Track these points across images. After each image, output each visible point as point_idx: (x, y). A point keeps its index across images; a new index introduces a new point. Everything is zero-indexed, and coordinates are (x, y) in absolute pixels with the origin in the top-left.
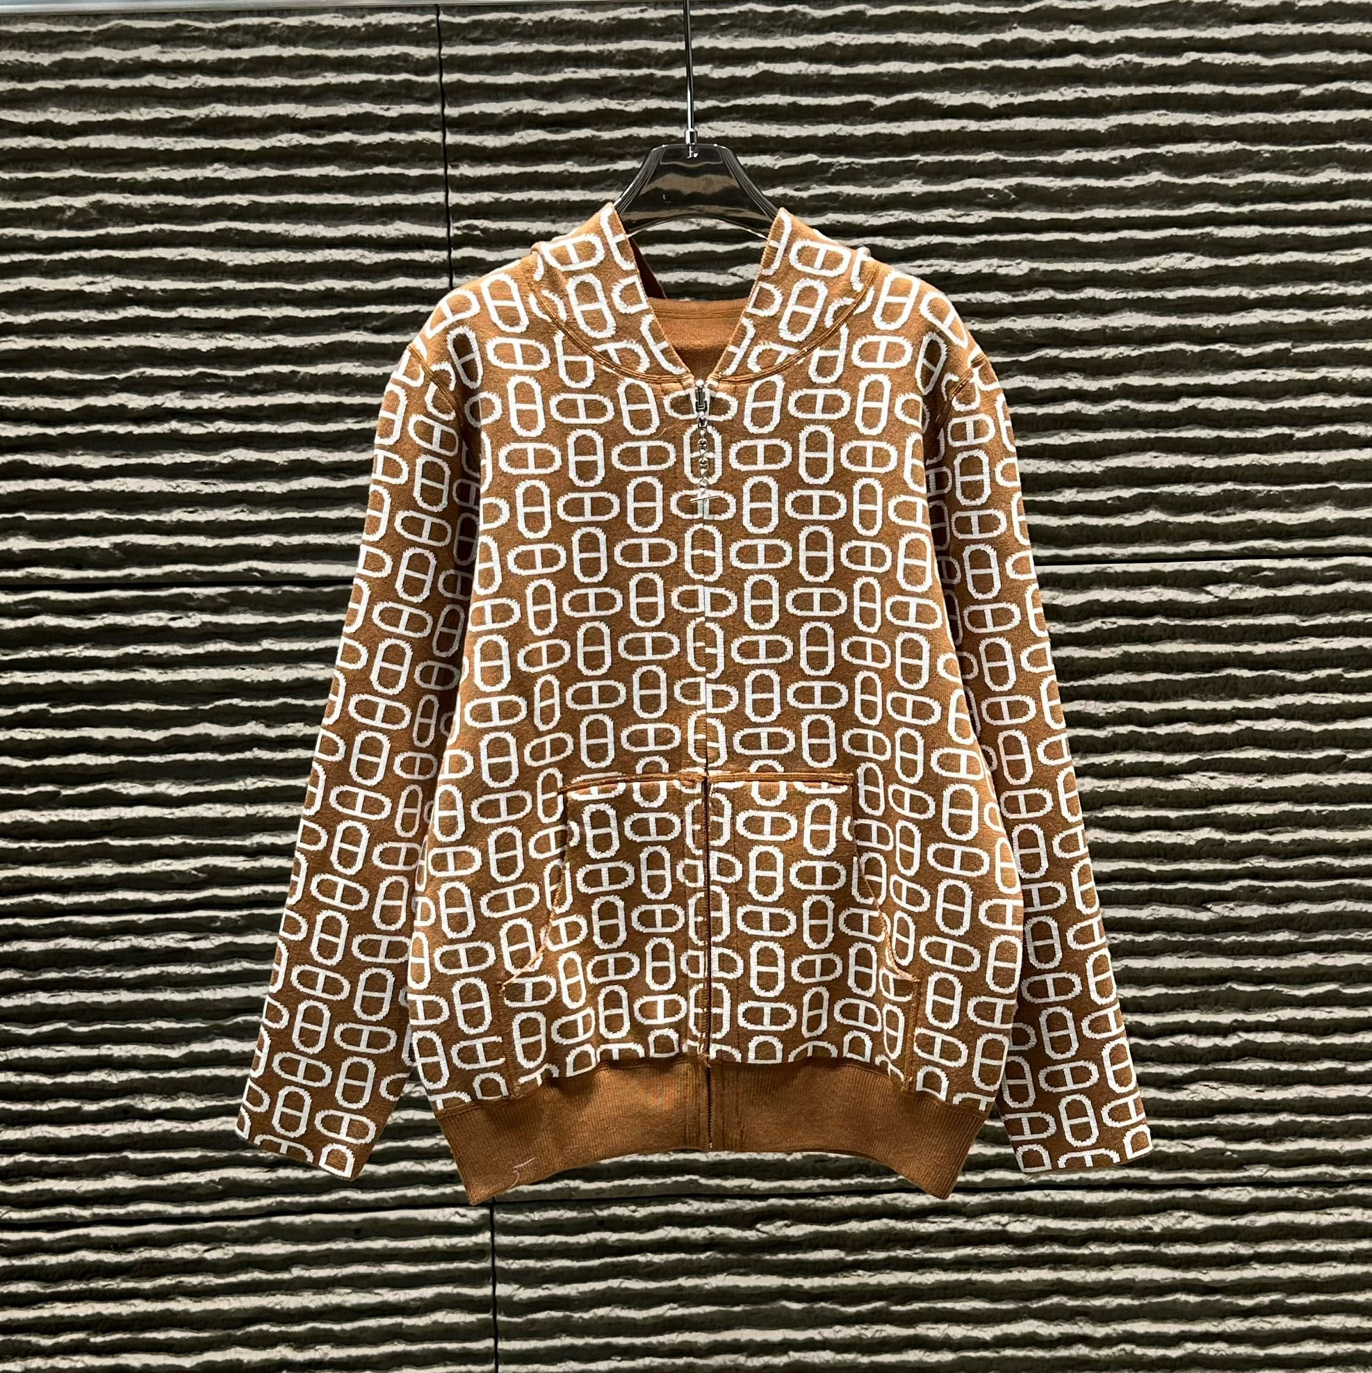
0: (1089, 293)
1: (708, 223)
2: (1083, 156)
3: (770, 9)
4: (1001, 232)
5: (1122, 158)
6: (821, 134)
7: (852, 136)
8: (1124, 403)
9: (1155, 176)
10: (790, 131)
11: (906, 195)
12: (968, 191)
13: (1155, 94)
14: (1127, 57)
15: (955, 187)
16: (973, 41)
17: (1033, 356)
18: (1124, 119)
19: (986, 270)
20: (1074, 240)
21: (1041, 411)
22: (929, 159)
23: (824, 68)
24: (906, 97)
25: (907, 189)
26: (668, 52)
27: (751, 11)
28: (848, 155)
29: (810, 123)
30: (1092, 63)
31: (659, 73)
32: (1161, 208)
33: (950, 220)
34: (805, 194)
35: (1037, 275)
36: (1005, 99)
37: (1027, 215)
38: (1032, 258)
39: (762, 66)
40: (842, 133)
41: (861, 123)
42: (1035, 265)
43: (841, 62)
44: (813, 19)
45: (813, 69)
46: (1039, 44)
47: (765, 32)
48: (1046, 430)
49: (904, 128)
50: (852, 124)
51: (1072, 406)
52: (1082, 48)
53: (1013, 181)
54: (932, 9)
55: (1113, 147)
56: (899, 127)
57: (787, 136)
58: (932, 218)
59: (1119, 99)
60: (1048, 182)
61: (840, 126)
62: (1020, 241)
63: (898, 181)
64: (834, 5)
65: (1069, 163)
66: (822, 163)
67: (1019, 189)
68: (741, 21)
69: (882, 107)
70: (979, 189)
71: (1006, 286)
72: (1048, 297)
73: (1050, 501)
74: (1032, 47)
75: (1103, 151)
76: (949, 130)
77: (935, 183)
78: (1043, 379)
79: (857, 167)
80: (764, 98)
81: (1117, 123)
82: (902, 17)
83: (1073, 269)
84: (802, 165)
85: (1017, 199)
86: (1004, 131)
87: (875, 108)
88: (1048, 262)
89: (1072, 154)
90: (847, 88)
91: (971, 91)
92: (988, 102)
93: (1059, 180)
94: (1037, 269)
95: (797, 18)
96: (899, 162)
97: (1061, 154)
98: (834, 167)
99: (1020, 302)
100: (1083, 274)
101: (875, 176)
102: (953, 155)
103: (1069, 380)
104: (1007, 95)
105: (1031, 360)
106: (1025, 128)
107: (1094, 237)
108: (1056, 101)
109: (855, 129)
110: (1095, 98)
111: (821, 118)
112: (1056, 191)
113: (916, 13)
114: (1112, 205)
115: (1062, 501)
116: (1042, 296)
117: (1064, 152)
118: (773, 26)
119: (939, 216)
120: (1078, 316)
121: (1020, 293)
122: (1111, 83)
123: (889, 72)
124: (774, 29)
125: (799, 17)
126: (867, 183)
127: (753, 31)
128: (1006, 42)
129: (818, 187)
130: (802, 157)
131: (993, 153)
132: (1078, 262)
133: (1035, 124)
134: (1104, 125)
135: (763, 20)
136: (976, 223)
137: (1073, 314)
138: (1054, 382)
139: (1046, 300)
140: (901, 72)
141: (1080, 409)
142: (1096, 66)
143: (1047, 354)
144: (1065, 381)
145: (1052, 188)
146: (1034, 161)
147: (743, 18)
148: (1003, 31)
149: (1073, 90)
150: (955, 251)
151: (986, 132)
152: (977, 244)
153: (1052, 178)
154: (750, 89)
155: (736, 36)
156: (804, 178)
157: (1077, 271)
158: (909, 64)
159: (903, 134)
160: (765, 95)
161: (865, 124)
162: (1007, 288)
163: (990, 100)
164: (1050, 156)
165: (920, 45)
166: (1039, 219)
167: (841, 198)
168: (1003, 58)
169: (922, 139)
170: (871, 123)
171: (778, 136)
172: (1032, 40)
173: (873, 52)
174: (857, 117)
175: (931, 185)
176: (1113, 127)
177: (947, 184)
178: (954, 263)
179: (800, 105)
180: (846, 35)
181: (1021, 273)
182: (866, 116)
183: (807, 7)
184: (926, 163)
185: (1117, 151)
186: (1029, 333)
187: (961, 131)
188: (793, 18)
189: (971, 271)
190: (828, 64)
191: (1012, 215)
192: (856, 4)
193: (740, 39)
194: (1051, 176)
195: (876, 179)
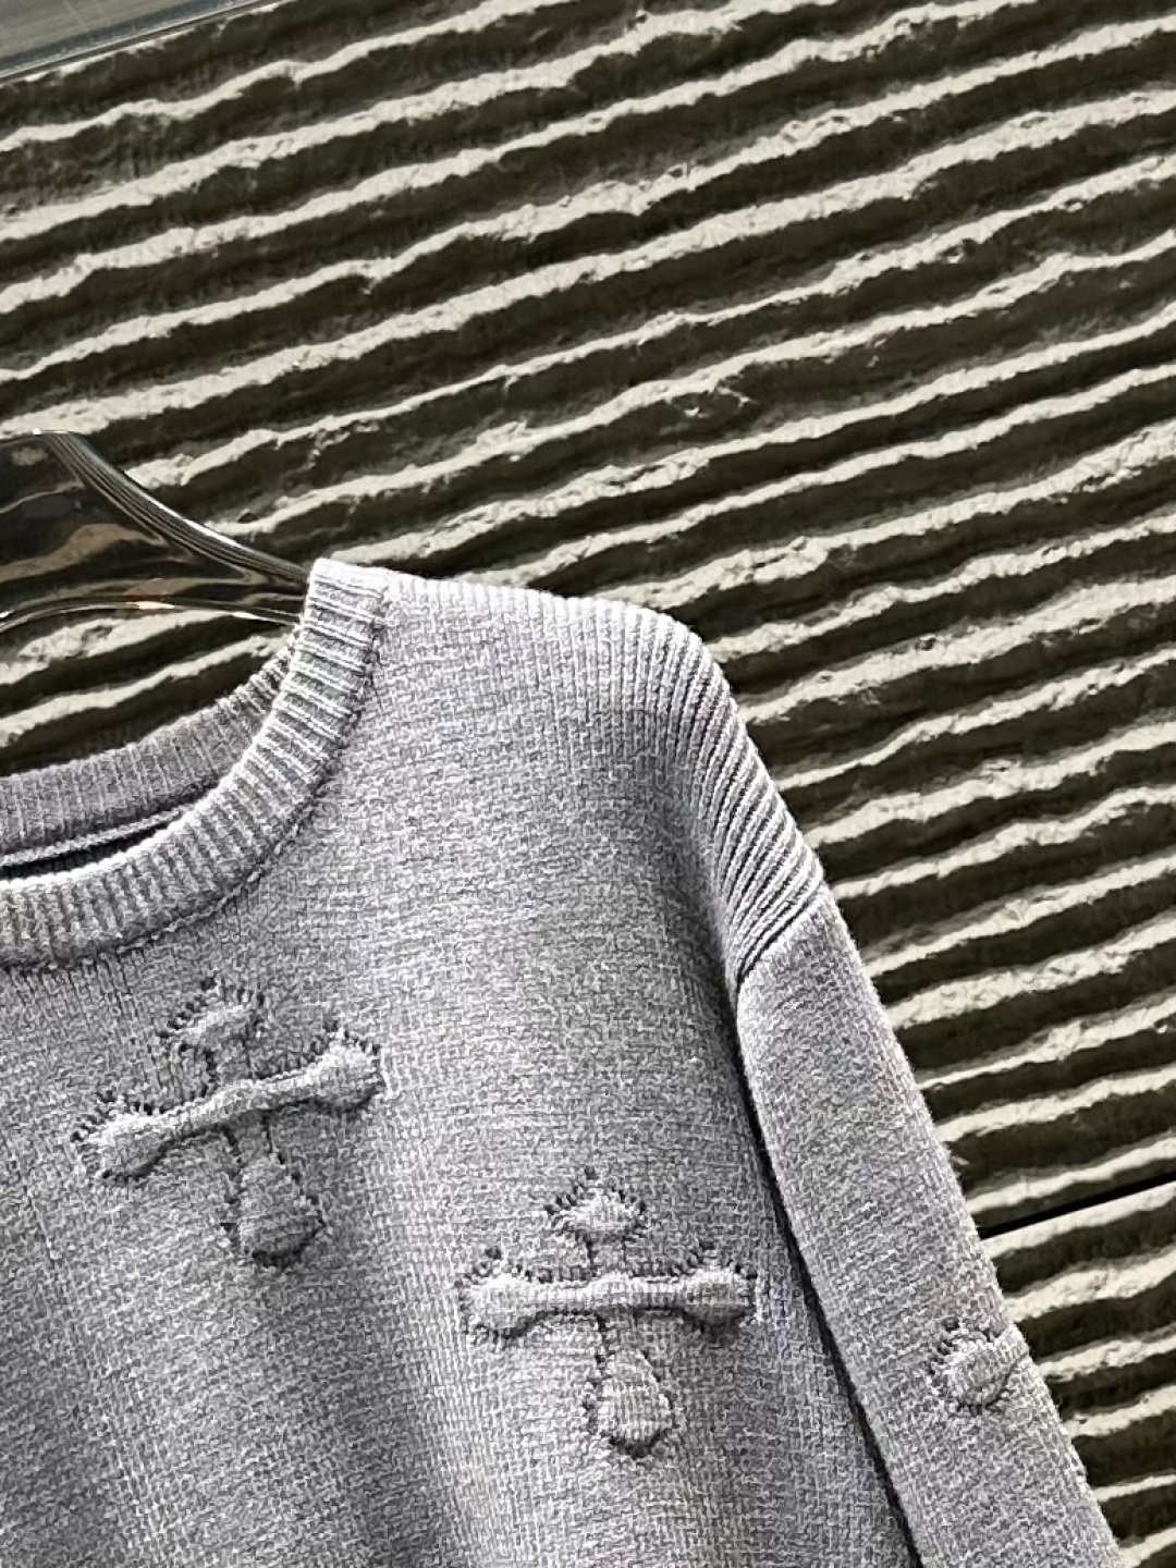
0: (978, 570)
1: (62, 643)
2: (879, 263)
3: (71, 129)
4: (740, 488)
5: (969, 245)
6: (265, 380)
7: (336, 363)
8: (1132, 796)
9: (1056, 266)
10: (192, 392)
11: (497, 462)
12: (638, 414)
13: (1001, 80)
14: (915, 14)
15: (605, 414)
16: (552, 74)
17: (891, 748)
18: (947, 155)
19: (728, 583)
20: (911, 459)
21: (945, 866)
22: (528, 368)
23: (229, 229)
24: (436, 242)
25: (498, 450)
27: (28, 145)
28: (340, 409)
29: (236, 360)
30: (838, 50)
32: (1090, 335)
33: (614, 492)
34: (266, 525)
35: (849, 563)
36: (664, 186)
37: (788, 433)
38: (827, 526)
39: (88, 263)
40: (312, 364)
41: (350, 329)
42: (838, 541)
43: (264, 203)
44: (176, 125)
45: (204, 237)
46: (705, 40)
47: (74, 183)
48: (967, 906)
49: (452, 314)
50: (331, 337)
51: (1014, 836)
52: (806, 22)
53: (734, 365)
54: (440, 27)
55: (942, 227)
56: (439, 314)
57: (190, 404)
58: (573, 497)
59: (923, 115)
60: (814, 346)
61: (304, 348)
62: (788, 496)
63: (471, 437)
64: (214, 81)
65: (851, 289)
66: (288, 444)
67: (752, 379)
68: (14, 173)
69: (387, 281)
70: (662, 403)
71: (784, 605)
72: (888, 605)
73: (1026, 1064)
74: (693, 51)
75: (921, 240)
76: (555, 292)
77: (558, 420)
78: (930, 792)
79: (368, 430)
80: (113, 332)
81: (934, 169)
82: (378, 65)
83: (928, 526)
84: (241, 459)
85: (754, 402)
86: (682, 259)
87: (371, 286)
88: (867, 525)
89: (851, 268)
90: (298, 260)
91: (582, 190)
92: (628, 203)
93: (838, 333)
94: (846, 548)
95: (137, 132)
96: (460, 395)
97: (825, 275)
98: (317, 444)
99: (829, 633)
100: (953, 530)
101: (415, 439)
102: (581, 343)
103: (990, 779)
104: (665, 177)
105: (891, 758)
106: (727, 239)
107: (955, 442)
108: (782, 158)
109: (341, 346)
110: (868, 128)
111: (255, 341)
112: (839, 360)
113: (405, 47)
114: (977, 359)
115: (1052, 1058)
116: (874, 606)
117: (833, 267)
118: (88, 165)
119: (586, 488)
120: (970, 628)
121: (821, 612)
122: (897, 83)
123: (382, 197)
124: (94, 172)
125: (143, 128)
126: (403, 461)
127: (46, 190)
128: (629, 56)
129: (291, 500)
130: (237, 441)
131: (671, 314)
132: (934, 506)
133: (747, 222)
134: (907, 181)
135: (63, 157)
136: (678, 483)
137: (957, 628)
138: (958, 793)
139: (885, 612)
140: (410, 189)
141: (1033, 837)
142: (850, 53)
143: (923, 733)
144: (981, 783)
145: (826, 357)
146: (770, 307)
147: (13, 166)
148: (616, 35)
149: (812, 122)
150: (646, 559)
151: (642, 272)
152: (691, 531)
153: (821, 335)
154: (75, 320)
155: (12, 212)
156: (255, 489)
157: (938, 527)
158: (424, 167)
159: (453, 328)
160: (113, 327)
161: (360, 328)
162: (789, 610)
163: (631, 197)
164: (804, 285)
165: (435, 116)
166: (817, 435)
167: (352, 510)
168: (632, 94)
169: (499, 327)
170: (374, 324)
171: (168, 411)
172: (688, 36)
173: (332, 162)
174: (336, 320)
175: (549, 425)
176: (929, 180)
177: (585, 414)
178: (651, 586)
179: (200, 327)
180: (262, 141)
181: (811, 567)
182: (359, 310)
183: (154, 101)
184: (524, 378)
185: (953, 232)
186: (868, 698)
187: (584, 285)
188: (130, 137)
189: (697, 595)
190: (235, 217)
191: (754, 442)
192: (264, 64)
193: (22, 215)
194: (819, 330)
195: (420, 445)
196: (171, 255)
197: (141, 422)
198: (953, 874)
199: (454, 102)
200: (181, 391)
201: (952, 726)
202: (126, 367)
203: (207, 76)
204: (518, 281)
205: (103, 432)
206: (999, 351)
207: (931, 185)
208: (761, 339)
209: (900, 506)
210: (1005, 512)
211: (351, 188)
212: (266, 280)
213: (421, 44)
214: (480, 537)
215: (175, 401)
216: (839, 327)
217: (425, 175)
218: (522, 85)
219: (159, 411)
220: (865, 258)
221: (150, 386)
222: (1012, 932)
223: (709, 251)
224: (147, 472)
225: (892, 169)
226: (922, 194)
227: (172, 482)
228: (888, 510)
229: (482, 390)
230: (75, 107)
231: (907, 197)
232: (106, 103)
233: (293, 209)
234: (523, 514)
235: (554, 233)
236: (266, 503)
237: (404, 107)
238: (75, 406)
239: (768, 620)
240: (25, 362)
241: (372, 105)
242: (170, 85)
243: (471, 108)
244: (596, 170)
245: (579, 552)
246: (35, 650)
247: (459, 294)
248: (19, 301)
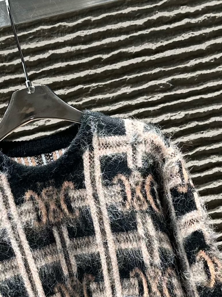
0: (213, 119)
1: (41, 122)
2: (198, 61)
3: (49, 27)
4: (169, 102)
5: (215, 59)
6: (82, 76)
7: (96, 73)
10: (69, 77)
11: (124, 94)
12: (151, 87)
14: (208, 15)
15: (145, 86)
16: (140, 22)
18: (212, 42)
19: (166, 119)
20: (202, 98)
21: (202, 175)
22: (131, 77)
23: (78, 47)
24: (116, 52)
25: (125, 92)
26: (9, 54)
27: (41, 29)
28: (96, 82)
29: (77, 72)
30: (193, 21)
31: (7, 64)
33: (146, 101)
34: (81, 103)
35: (188, 117)
36: (159, 44)
37: (179, 92)
38: (185, 109)
39: (51, 52)
40: (91, 73)
41: (99, 67)
42: (187, 112)
43: (84, 43)
44: (69, 27)
46: (169, 17)
47: (49, 37)
48: (206, 182)
49: (118, 66)
50: (95, 69)
51: (216, 170)
52: (188, 15)
53: (170, 79)
54: (119, 12)
55: (210, 55)
56: (116, 66)
57: (68, 80)
58: (138, 101)
59: (209, 34)
60: (185, 76)
61: (90, 70)
62: (178, 104)
63: (120, 89)
64: (77, 19)
65: (193, 66)
66: (86, 88)
67: (173, 81)
68: (38, 34)
69: (106, 59)
70: (156, 85)
71: (176, 124)
72: (195, 125)
73: (215, 213)
74: (166, 19)
75: (206, 57)
76: (137, 63)
77: (136, 87)
78: (200, 160)
79: (101, 86)
80: (55, 65)
81: (210, 44)
82: (107, 18)
83: (204, 111)
84: (77, 90)
85: (173, 86)
86: (161, 58)
87: (103, 60)
88: (192, 110)
89: (193, 62)
90: (90, 54)
91: (144, 44)
92: (152, 47)
93: (189, 74)
94: (188, 114)
95: (62, 28)
96: (118, 81)
97: (188, 63)
98: (91, 88)
99: (184, 129)
100: (208, 112)
101: (109, 89)
102: (142, 73)
103: (212, 159)
104: (159, 42)
105: (194, 154)
106: (170, 55)
107: (210, 95)
108: (181, 40)
109: (97, 70)
110: (198, 36)
111: (81, 68)
112: (189, 79)
113: (113, 15)
114: (215, 80)
115: (220, 212)
116: (193, 125)
117: (189, 61)
118: (52, 34)
119: (140, 100)
120: (210, 130)
121: (183, 126)
122: (204, 28)
123: (106, 43)
124: (53, 35)
125: (63, 28)
126: (107, 93)
127: (44, 38)
128: (154, 20)
129: (86, 99)
130: (76, 87)
131: (159, 68)
132: (205, 107)
133: (174, 52)
134: (204, 46)
135: (47, 32)
136: (158, 100)
137: (208, 130)
138: (205, 161)
139: (195, 126)
140: (112, 42)
141: (220, 170)
142: (196, 22)
143: (200, 149)
144: (210, 159)
145: (187, 78)
146: (177, 68)
147: (38, 33)
148: (152, 15)
149: (188, 34)
150: (151, 114)
151: (154, 60)
152: (159, 109)
153: (186, 74)
154: (48, 63)
155: (37, 42)
156: (79, 96)
157: (206, 111)
158: (114, 38)
159: (118, 68)
160: (55, 64)
161: (100, 67)
162: (177, 125)
163: (153, 46)
164: (184, 64)
165: (117, 29)
166: (184, 92)
167: (97, 101)
168: (154, 27)
169: (126, 69)
170: (104, 67)
171: (64, 80)
172: (166, 17)
173: (97, 36)
174: (96, 65)
175: (135, 87)
176: (209, 46)
177: (142, 86)
178: (151, 119)
179: (71, 65)
180: (85, 31)
181: (182, 117)
182: (100, 64)
183: (65, 22)
184: (130, 79)
185: (212, 56)
186: (190, 142)
187: (143, 62)
188: (60, 29)
189: (160, 121)
190: (79, 45)
191: (172, 93)
192: (86, 17)
193: (39, 42)
194: (186, 73)
195: (110, 90)
196: (67, 52)
197: (59, 82)
198: (204, 176)
199: (121, 26)
200: (66, 77)
201: (206, 148)
202: (57, 72)
203: (75, 18)
204: (130, 60)
205: (52, 84)
206: (219, 79)
207: (209, 47)
208: (175, 74)
209: (199, 107)
210: (219, 109)
211: (101, 41)
212: (84, 57)
213: (116, 15)
214: (120, 107)
215: (65, 79)
216: (190, 73)
217: (115, 39)
218: (134, 24)
219: (62, 80)
220: (196, 60)
221: (61, 76)
222: (214, 188)
223: (166, 57)
224: (59, 92)
225: (202, 44)
226: (207, 49)
227: (64, 94)
228: (196, 107)
229: (123, 80)
230: (50, 23)
231: (204, 49)
232: (57, 22)
233: (90, 44)
234: (128, 104)
235: (138, 52)
236: (81, 99)
237: (112, 26)
238: (47, 79)
239: (173, 126)
240: (38, 70)
241: (106, 26)
242: (68, 20)
243: (124, 27)
244: (147, 40)
245: (138, 111)
246: (36, 123)
247: (119, 62)
248: (38, 58)
